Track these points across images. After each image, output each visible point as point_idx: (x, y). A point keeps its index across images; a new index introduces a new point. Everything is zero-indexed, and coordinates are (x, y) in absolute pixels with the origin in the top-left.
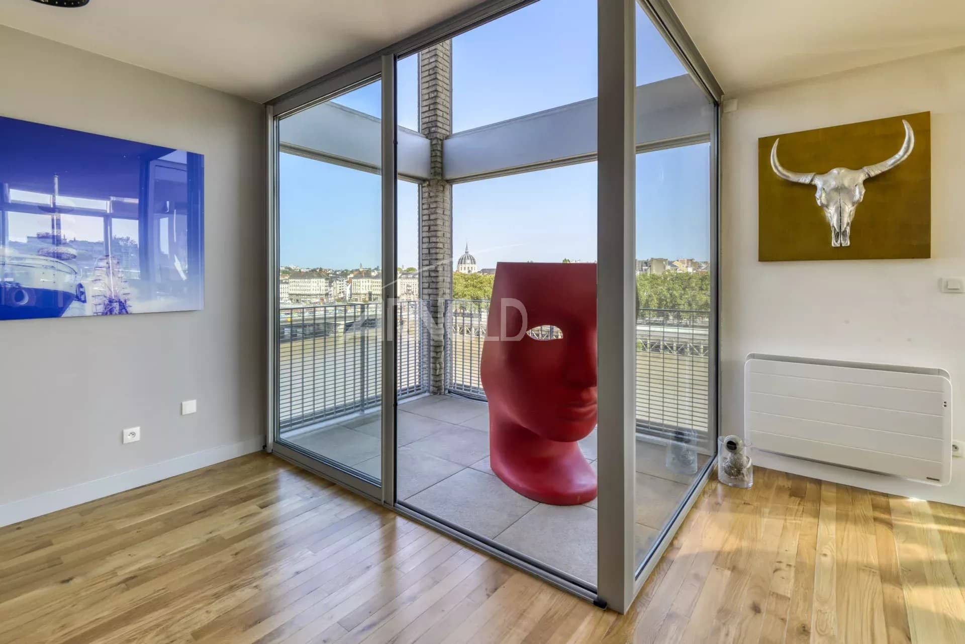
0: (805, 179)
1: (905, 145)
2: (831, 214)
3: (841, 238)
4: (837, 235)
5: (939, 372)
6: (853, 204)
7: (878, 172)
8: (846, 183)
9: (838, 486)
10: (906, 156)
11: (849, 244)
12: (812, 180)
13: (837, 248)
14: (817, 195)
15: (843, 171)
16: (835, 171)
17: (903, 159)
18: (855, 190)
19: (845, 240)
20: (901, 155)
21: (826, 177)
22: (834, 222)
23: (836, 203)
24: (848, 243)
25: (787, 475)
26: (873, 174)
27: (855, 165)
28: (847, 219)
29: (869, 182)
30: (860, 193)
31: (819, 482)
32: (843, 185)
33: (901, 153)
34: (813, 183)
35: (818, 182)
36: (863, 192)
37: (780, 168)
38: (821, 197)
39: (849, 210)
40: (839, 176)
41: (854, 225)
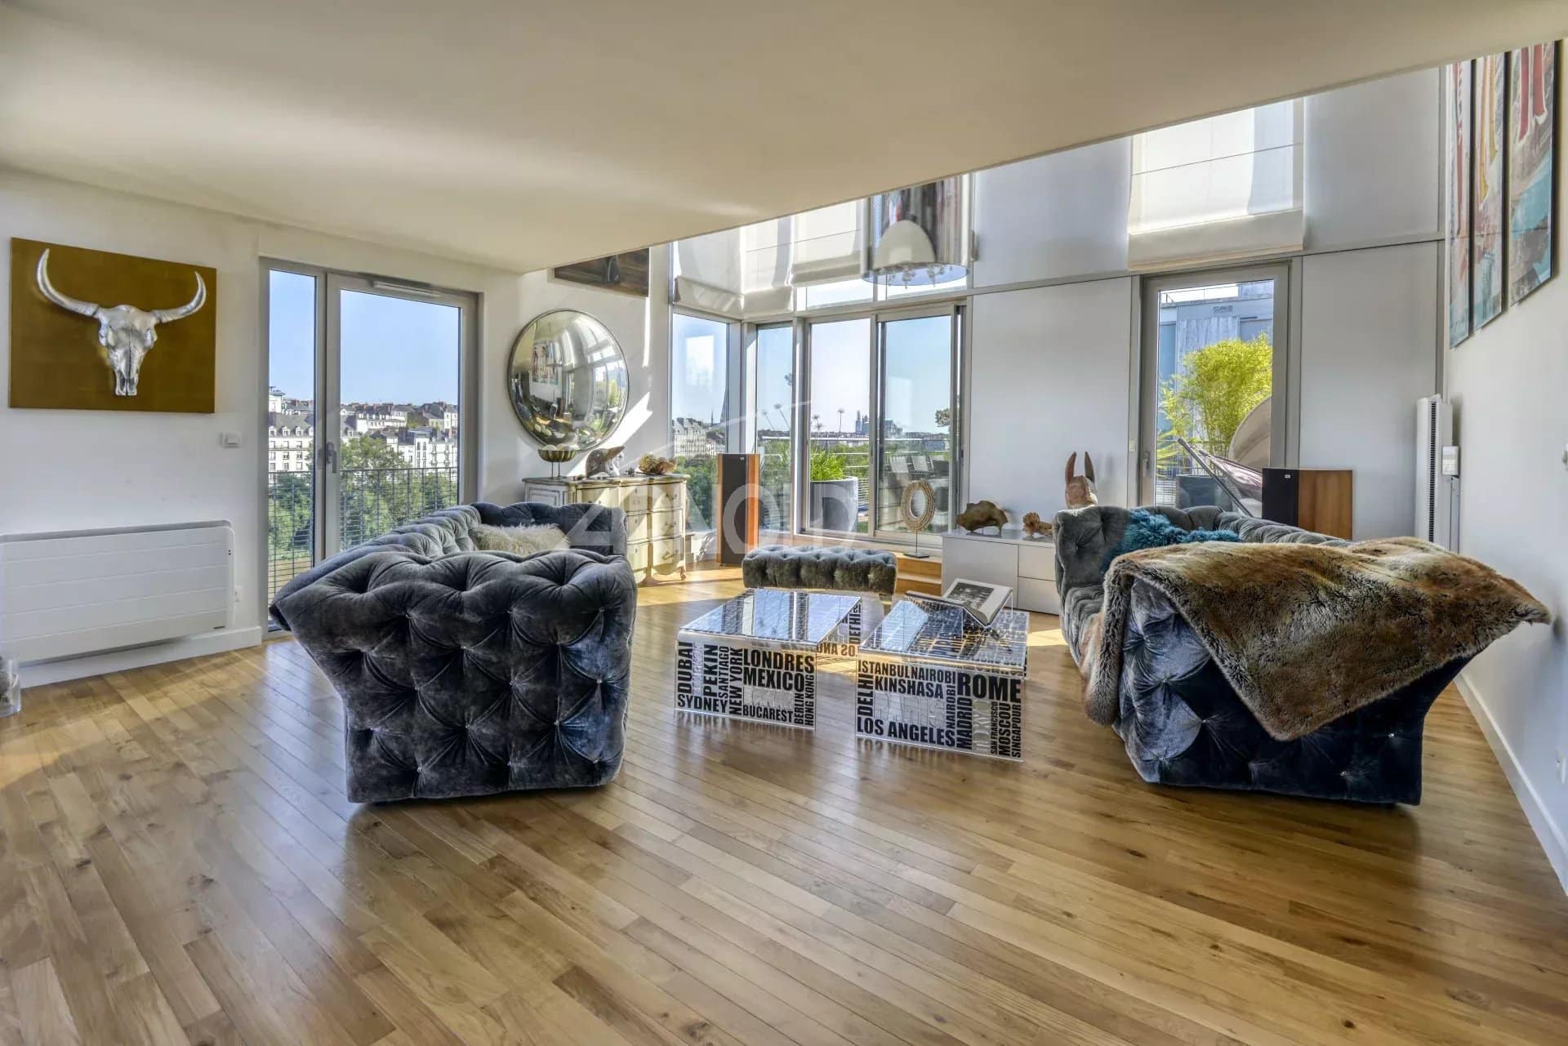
0: (88, 310)
1: (197, 298)
2: (118, 360)
3: (127, 386)
4: (123, 382)
5: (224, 523)
6: (145, 348)
7: (170, 319)
8: (137, 325)
9: (123, 673)
10: (197, 309)
11: (135, 394)
12: (95, 313)
13: (121, 396)
14: (102, 332)
15: (133, 310)
16: (123, 308)
17: (194, 311)
18: (146, 336)
19: (131, 389)
20: (193, 306)
21: (111, 312)
22: (121, 366)
23: (124, 346)
24: (134, 392)
25: (56, 685)
26: (164, 320)
27: (146, 307)
28: (136, 366)
29: (160, 327)
30: (152, 339)
31: (100, 677)
32: (133, 326)
33: (193, 304)
34: (96, 316)
35: (103, 317)
36: (156, 339)
37: (50, 288)
38: (106, 337)
39: (139, 354)
40: (126, 314)
41: (143, 371)
